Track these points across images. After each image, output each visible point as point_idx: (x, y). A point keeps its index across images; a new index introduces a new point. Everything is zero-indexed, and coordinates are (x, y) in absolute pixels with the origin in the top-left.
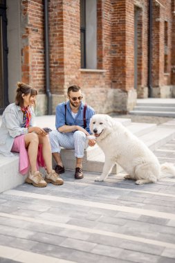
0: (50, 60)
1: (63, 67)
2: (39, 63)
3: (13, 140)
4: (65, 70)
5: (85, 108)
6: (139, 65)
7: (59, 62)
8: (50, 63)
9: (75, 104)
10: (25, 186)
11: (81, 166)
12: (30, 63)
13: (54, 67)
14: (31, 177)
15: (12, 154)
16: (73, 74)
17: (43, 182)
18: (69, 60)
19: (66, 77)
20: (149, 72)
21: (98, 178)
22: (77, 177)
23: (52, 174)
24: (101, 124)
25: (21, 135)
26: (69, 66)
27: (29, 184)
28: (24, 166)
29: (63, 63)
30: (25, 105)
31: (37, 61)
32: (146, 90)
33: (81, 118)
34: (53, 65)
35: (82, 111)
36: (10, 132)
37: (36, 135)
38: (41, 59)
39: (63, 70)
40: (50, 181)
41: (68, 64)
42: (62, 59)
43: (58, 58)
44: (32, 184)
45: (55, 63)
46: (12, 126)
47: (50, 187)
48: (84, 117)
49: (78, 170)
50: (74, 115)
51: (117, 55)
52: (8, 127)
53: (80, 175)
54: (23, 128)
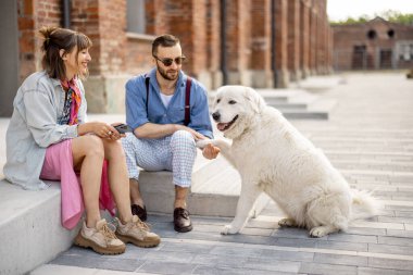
0: (71, 10)
1: (97, 24)
2: (50, 14)
3: (43, 153)
4: (102, 29)
5: (189, 84)
6: (209, 33)
7: (89, 14)
8: (71, 17)
9: (169, 75)
10: (75, 254)
11: (184, 205)
12: (35, 14)
13: (80, 24)
14: (89, 234)
15: (43, 184)
16: (114, 38)
17: (118, 242)
18: (108, 11)
19: (103, 42)
20: (223, 47)
21: (228, 227)
22: (179, 228)
23: (133, 224)
24: (232, 102)
25: (62, 141)
26: (107, 23)
27: (83, 248)
28: (73, 209)
29: (97, 17)
30: (69, 75)
31: (47, 11)
32: (219, 76)
33: (181, 105)
34: (77, 20)
35: (183, 89)
36: (36, 135)
37: (98, 140)
38: (55, 8)
39: (97, 29)
40: (131, 241)
41: (106, 18)
42: (96, 9)
43: (86, 7)
44: (90, 249)
45: (81, 17)
46: (41, 122)
47: (132, 253)
48: (187, 102)
49: (179, 213)
50: (166, 99)
51: (178, 13)
52: (30, 123)
53: (187, 223)
54: (65, 127)
